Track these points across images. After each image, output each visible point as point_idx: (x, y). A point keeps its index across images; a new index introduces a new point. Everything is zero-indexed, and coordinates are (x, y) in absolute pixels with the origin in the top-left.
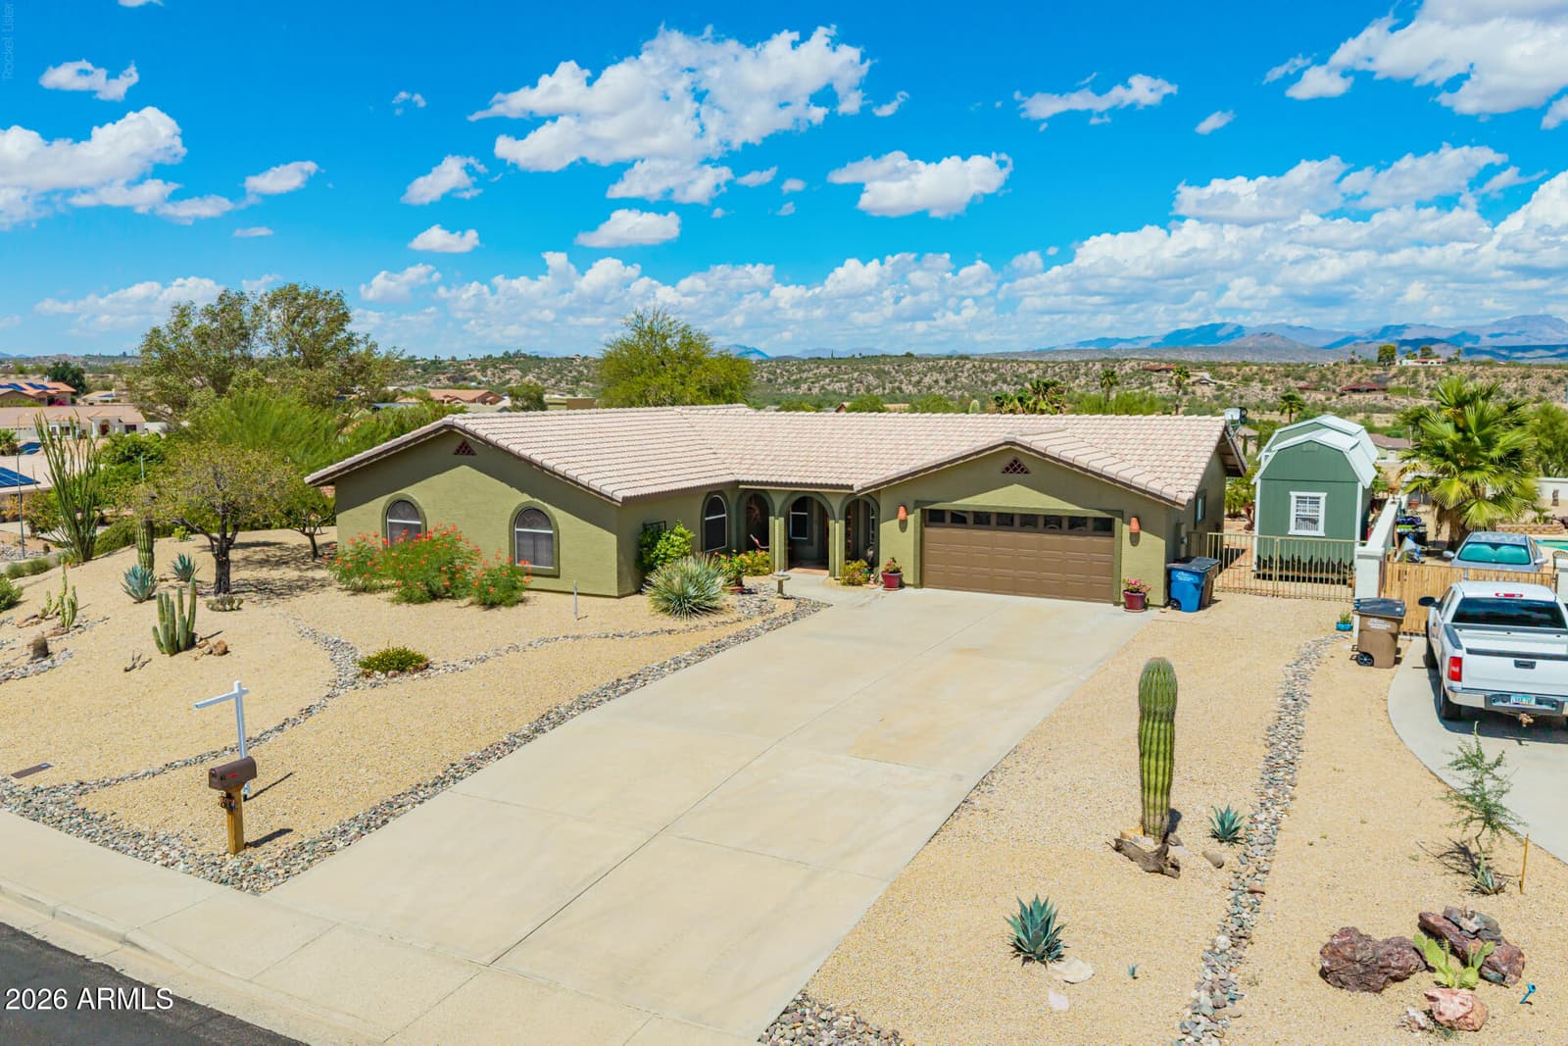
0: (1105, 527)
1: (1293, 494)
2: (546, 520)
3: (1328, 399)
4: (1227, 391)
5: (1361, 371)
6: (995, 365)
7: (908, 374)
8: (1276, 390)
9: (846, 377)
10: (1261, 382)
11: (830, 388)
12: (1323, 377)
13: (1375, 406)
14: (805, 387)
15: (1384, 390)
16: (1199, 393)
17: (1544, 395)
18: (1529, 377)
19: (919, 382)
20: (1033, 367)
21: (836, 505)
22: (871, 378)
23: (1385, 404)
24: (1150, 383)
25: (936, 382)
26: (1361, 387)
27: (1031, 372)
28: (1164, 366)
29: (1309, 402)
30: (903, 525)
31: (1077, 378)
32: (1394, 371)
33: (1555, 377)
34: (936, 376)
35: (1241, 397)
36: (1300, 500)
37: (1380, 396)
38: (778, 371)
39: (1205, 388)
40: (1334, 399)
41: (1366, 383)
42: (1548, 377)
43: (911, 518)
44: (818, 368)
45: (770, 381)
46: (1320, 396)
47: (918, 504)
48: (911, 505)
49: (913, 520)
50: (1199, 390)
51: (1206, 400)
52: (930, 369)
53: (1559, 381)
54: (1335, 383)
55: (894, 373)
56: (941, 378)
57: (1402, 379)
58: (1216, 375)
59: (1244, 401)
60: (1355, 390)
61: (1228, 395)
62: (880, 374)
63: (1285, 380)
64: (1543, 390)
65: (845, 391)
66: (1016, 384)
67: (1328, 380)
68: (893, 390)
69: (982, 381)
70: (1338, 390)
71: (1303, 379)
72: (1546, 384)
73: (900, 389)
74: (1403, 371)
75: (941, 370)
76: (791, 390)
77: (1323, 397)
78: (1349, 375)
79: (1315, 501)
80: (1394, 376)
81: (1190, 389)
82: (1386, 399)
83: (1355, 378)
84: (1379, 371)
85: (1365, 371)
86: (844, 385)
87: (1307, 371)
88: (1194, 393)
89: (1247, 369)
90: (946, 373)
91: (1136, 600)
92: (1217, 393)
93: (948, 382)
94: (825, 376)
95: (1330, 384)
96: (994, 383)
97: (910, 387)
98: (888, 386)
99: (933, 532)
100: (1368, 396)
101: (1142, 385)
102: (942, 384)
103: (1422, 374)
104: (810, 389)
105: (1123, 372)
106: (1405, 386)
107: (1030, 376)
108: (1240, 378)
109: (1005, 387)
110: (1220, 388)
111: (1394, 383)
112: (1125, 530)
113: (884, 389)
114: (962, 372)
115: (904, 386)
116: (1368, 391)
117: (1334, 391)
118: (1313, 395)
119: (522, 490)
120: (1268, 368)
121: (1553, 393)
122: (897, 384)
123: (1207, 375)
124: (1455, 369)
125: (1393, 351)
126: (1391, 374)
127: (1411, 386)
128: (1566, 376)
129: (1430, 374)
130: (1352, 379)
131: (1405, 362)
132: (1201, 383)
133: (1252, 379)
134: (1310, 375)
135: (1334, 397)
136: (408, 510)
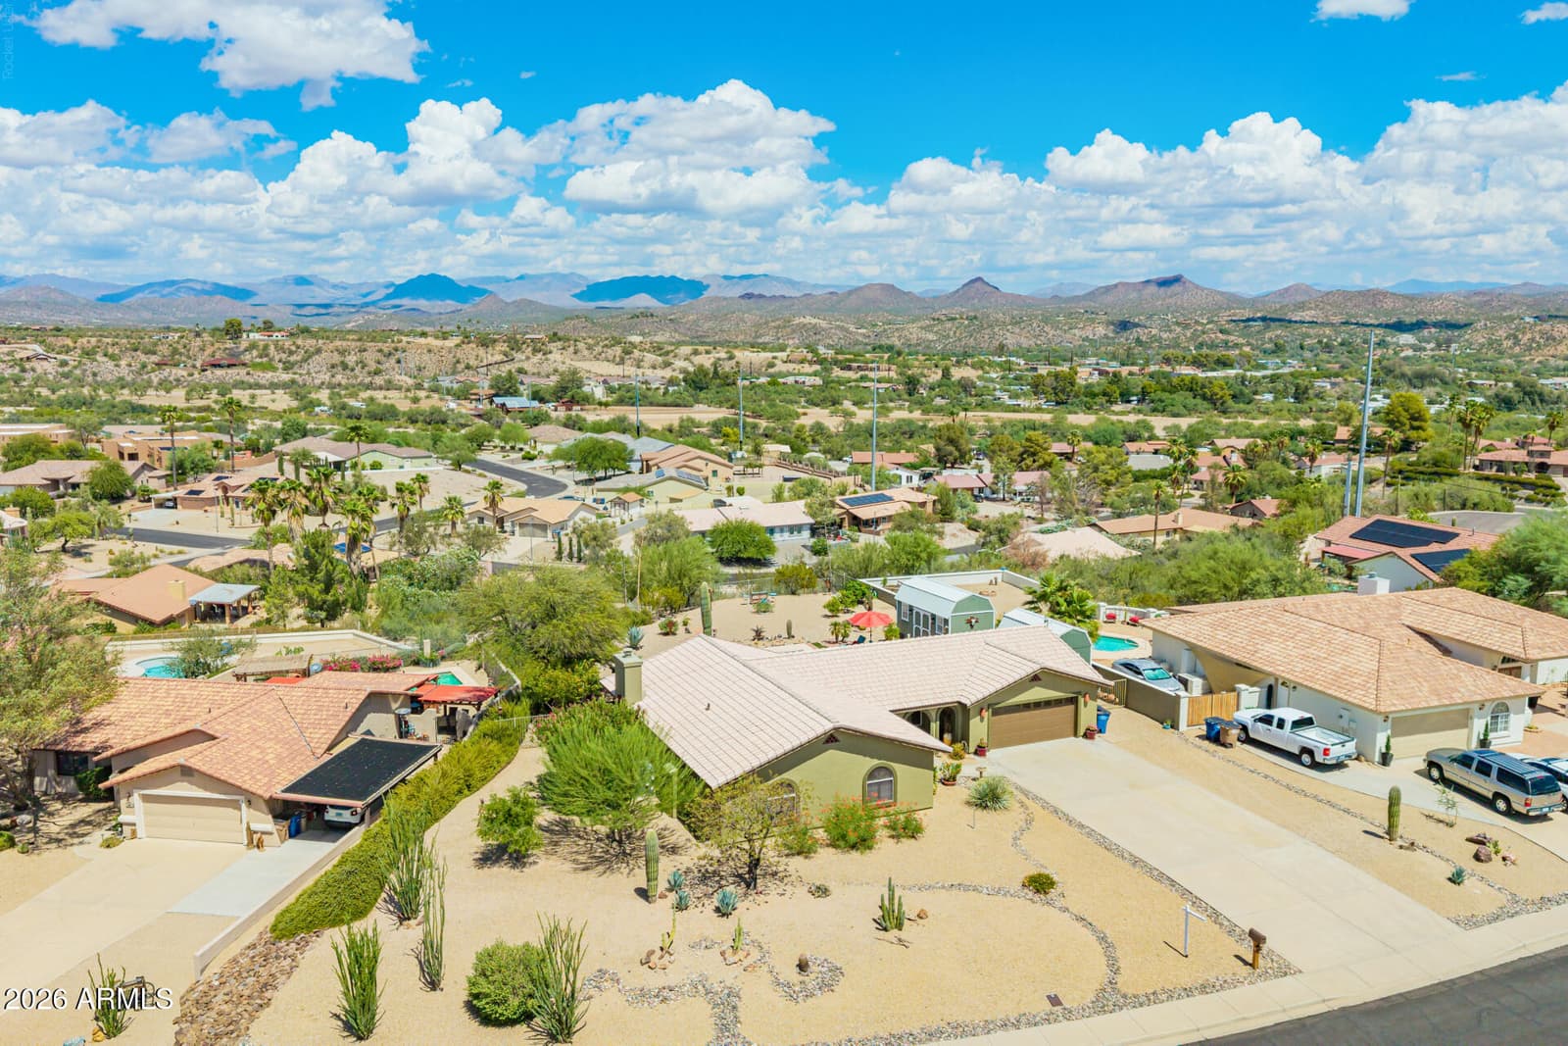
0: (1073, 701)
2: (890, 772)
3: (191, 375)
4: (74, 367)
5: (212, 344)
8: (129, 365)
10: (105, 355)
12: (175, 352)
15: (244, 364)
16: (39, 370)
17: (381, 367)
18: (365, 350)
21: (933, 715)
23: (252, 380)
26: (222, 362)
29: (171, 378)
30: (982, 720)
32: (244, 345)
33: (386, 350)
37: (243, 371)
39: (45, 363)
40: (196, 375)
41: (224, 358)
42: (380, 351)
46: (180, 372)
47: (991, 707)
48: (987, 709)
49: (988, 715)
50: (40, 367)
51: (51, 377)
53: (390, 354)
54: (190, 358)
57: (255, 353)
58: (50, 348)
59: (99, 379)
60: (215, 366)
61: (78, 372)
63: (134, 354)
64: (379, 363)
67: (181, 354)
70: (198, 364)
71: (154, 353)
72: (379, 356)
74: (253, 346)
77: (185, 373)
78: (202, 349)
80: (246, 350)
81: (28, 366)
82: (248, 374)
84: (229, 344)
85: (217, 345)
87: (156, 345)
88: (33, 370)
89: (85, 340)
92: (60, 370)
95: (183, 358)
99: (995, 719)
100: (230, 371)
103: (272, 347)
106: (258, 360)
108: (79, 351)
110: (64, 364)
111: (248, 358)
112: (1081, 700)
116: (229, 366)
117: (194, 366)
118: (174, 371)
119: (872, 757)
120: (109, 340)
123: (39, 349)
124: (299, 342)
125: (240, 324)
126: (242, 348)
127: (265, 360)
128: (396, 350)
129: (280, 349)
130: (206, 353)
131: (251, 335)
132: (37, 357)
133: (95, 353)
134: (161, 348)
135: (196, 373)
136: (786, 788)
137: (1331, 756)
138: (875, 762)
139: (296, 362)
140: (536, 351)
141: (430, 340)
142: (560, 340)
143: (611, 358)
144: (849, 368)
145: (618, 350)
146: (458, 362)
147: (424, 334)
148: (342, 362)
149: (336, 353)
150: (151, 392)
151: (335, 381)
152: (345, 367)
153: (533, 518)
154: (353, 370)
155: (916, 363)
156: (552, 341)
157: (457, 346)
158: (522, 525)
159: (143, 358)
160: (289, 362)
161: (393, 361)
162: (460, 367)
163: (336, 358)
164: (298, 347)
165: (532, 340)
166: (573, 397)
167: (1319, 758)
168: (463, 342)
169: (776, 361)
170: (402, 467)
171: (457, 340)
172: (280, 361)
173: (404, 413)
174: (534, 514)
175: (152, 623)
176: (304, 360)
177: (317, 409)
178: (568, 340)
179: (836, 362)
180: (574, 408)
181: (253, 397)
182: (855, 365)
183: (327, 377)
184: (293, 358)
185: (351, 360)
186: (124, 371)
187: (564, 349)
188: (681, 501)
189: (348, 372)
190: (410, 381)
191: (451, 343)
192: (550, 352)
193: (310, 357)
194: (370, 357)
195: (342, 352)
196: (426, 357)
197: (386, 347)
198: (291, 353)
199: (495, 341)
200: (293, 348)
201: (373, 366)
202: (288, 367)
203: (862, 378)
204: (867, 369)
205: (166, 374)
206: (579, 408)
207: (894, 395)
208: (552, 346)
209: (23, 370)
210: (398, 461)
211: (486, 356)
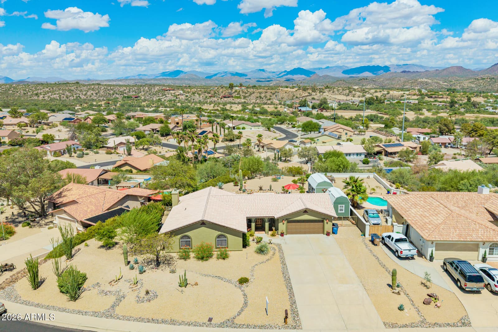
0: (323, 221)
1: (339, 205)
2: (225, 237)
4: (189, 97)
5: (225, 91)
6: (112, 88)
7: (81, 91)
8: (203, 97)
9: (57, 92)
10: (198, 94)
11: (52, 97)
12: (215, 93)
13: (231, 102)
14: (41, 96)
15: (232, 97)
16: (181, 98)
17: (271, 98)
18: (267, 92)
19: (86, 94)
20: (125, 88)
21: (267, 220)
22: (67, 93)
23: (233, 101)
24: (165, 95)
25: (92, 94)
26: (226, 96)
27: (125, 90)
28: (168, 88)
30: (283, 224)
31: (141, 92)
32: (234, 91)
33: (273, 92)
34: (92, 92)
35: (194, 99)
36: (340, 206)
37: (232, 99)
38: (27, 90)
40: (219, 100)
41: (227, 95)
44: (44, 88)
45: (25, 94)
46: (215, 99)
47: (286, 219)
48: (285, 220)
49: (285, 222)
50: (181, 97)
51: (183, 100)
52: (89, 89)
53: (274, 94)
54: (219, 95)
55: (75, 90)
56: (94, 92)
57: (236, 93)
58: (184, 92)
59: (194, 101)
60: (225, 97)
61: (190, 99)
62: (70, 91)
63: (205, 93)
64: (271, 96)
65: (58, 98)
66: (121, 95)
67: (217, 94)
68: (77, 97)
69: (109, 93)
70: (220, 97)
71: (210, 93)
72: (271, 94)
73: (79, 97)
74: (236, 91)
75: (93, 89)
76: (36, 98)
77: (216, 99)
78: (222, 92)
79: (343, 206)
80: (234, 93)
81: (178, 97)
82: (233, 100)
83: (224, 93)
84: (230, 91)
85: (226, 91)
86: (57, 96)
87: (210, 91)
88: (179, 98)
89: (193, 90)
90: (95, 91)
91: (328, 234)
92: (186, 98)
93: (96, 94)
94: (48, 92)
95: (217, 95)
96: (113, 94)
97: (83, 96)
98: (75, 96)
99: (289, 224)
100: (228, 99)
101: (163, 95)
102: (95, 95)
103: (241, 92)
104: (44, 97)
105: (155, 90)
106: (237, 95)
107: (125, 92)
108: (191, 93)
109: (117, 95)
110: (187, 96)
111: (234, 95)
112: (325, 222)
113: (73, 97)
114: (101, 90)
115: (80, 96)
116: (228, 97)
117: (219, 97)
119: (219, 231)
120: (199, 90)
121: (273, 97)
122: (78, 95)
123: (182, 92)
124: (249, 90)
125: (233, 85)
126: (233, 92)
127: (239, 95)
128: (276, 92)
129: (243, 92)
131: (236, 88)
132: (181, 94)
133: (195, 93)
136: (186, 237)
137: (403, 254)
138: (220, 233)
139: (247, 96)
140: (320, 92)
141: (289, 89)
142: (328, 88)
143: (345, 94)
144: (431, 97)
145: (347, 91)
146: (294, 96)
147: (287, 87)
148: (260, 96)
149: (258, 93)
150: (206, 105)
151: (256, 102)
152: (261, 97)
153: (271, 146)
154: (263, 99)
155: (459, 96)
156: (326, 88)
157: (296, 91)
158: (268, 148)
159: (207, 95)
161: (275, 96)
162: (294, 97)
163: (258, 95)
164: (248, 92)
165: (320, 88)
166: (324, 107)
167: (400, 254)
168: (298, 90)
169: (405, 95)
170: (251, 129)
171: (296, 89)
172: (243, 96)
173: (269, 112)
174: (271, 145)
175: (141, 171)
176: (249, 96)
177: (246, 111)
178: (331, 88)
179: (427, 95)
180: (324, 111)
181: (231, 107)
182: (434, 96)
183: (254, 101)
184: (247, 95)
185: (263, 95)
186: (201, 99)
187: (329, 91)
188: (326, 143)
189: (261, 99)
190: (278, 102)
191: (294, 90)
192: (325, 92)
193: (251, 95)
194: (268, 95)
195: (260, 93)
196: (284, 95)
197: (273, 91)
198: (246, 93)
199: (308, 89)
200: (247, 92)
201: (269, 97)
202: (245, 97)
203: (435, 101)
204: (438, 98)
205: (211, 99)
206: (325, 111)
207: (444, 107)
208: (326, 90)
209: (177, 98)
210: (250, 127)
211: (304, 94)
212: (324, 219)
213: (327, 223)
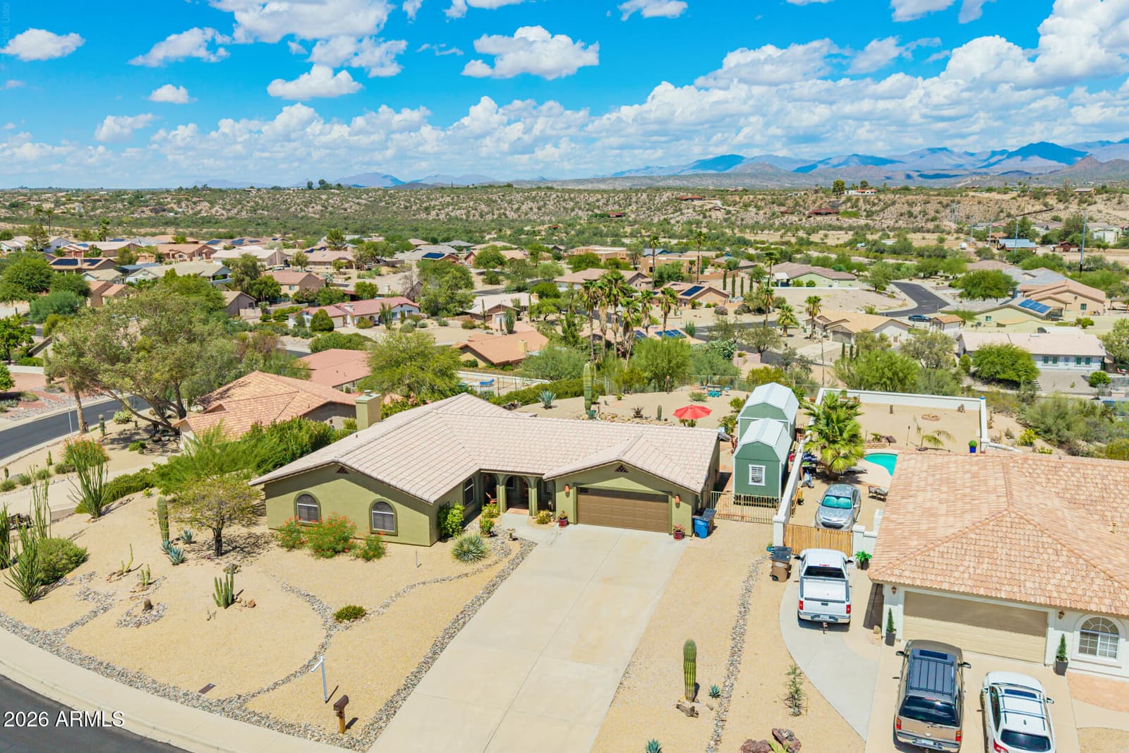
0: (664, 499)
1: (750, 466)
2: (391, 508)
3: (800, 220)
4: (733, 215)
5: (822, 199)
6: (572, 195)
7: (510, 202)
8: (765, 214)
9: (464, 205)
10: (755, 207)
11: (452, 214)
12: (797, 204)
13: (830, 226)
14: (433, 213)
15: (837, 213)
16: (714, 217)
17: (938, 215)
18: (928, 202)
19: (518, 209)
20: (600, 197)
21: (532, 483)
22: (483, 206)
23: (838, 223)
24: (680, 210)
25: (531, 209)
26: (822, 211)
27: (598, 201)
28: (690, 196)
29: (787, 223)
30: (568, 495)
31: (630, 205)
32: (843, 198)
33: (945, 203)
34: (531, 204)
35: (742, 220)
36: (754, 469)
37: (834, 218)
38: (412, 199)
39: (718, 213)
40: (804, 220)
41: (826, 209)
42: (940, 203)
43: (571, 491)
44: (442, 197)
45: (406, 207)
46: (795, 218)
47: (575, 484)
48: (571, 485)
49: (572, 491)
50: (714, 214)
51: (718, 221)
52: (527, 199)
53: (947, 205)
54: (805, 208)
55: (499, 201)
56: (534, 206)
57: (849, 204)
58: (725, 203)
59: (744, 222)
60: (817, 214)
61: (734, 218)
62: (490, 202)
63: (771, 206)
64: (937, 212)
65: (464, 217)
66: (588, 210)
67: (800, 206)
68: (500, 216)
69: (565, 208)
70: (807, 213)
71: (784, 205)
72: (939, 207)
73: (505, 214)
74: (849, 200)
75: (534, 199)
76: (423, 216)
77: (797, 219)
78: (814, 202)
80: (843, 203)
81: (708, 214)
82: (838, 219)
83: (818, 204)
84: (833, 199)
85: (825, 199)
86: (463, 212)
87: (786, 199)
88: (710, 217)
89: (747, 197)
90: (538, 202)
91: (679, 535)
92: (725, 216)
93: (539, 209)
94: (448, 204)
95: (801, 209)
96: (573, 210)
97: (512, 213)
98: (496, 212)
99: (582, 497)
100: (826, 218)
101: (675, 211)
102: (535, 210)
103: (861, 201)
104: (438, 215)
105: (662, 200)
106: (850, 210)
107: (597, 204)
108: (741, 204)
109: (580, 212)
110: (728, 212)
111: (842, 209)
112: (674, 501)
113: (493, 215)
114: (549, 201)
115: (507, 213)
116: (827, 214)
117: (804, 214)
118: (790, 217)
119: (374, 493)
120: (761, 197)
121: (943, 214)
122: (502, 211)
123: (719, 203)
124: (882, 197)
125: (843, 184)
126: (841, 201)
127: (855, 209)
128: (953, 202)
129: (866, 201)
130: (816, 205)
131: (850, 192)
132: (716, 209)
133: (750, 206)
134: (788, 202)
135: (804, 219)
136: (309, 499)
137: (805, 610)
138: (378, 497)
139: (876, 211)
140: (1081, 202)
141: (994, 195)
142: (1106, 192)
146: (1002, 212)
147: (990, 190)
148: (909, 212)
149: (906, 205)
150: (766, 232)
151: (897, 225)
152: (910, 214)
153: (843, 328)
154: (915, 218)
156: (1099, 192)
157: (1014, 198)
158: (834, 332)
159: (776, 208)
160: (871, 211)
161: (948, 211)
162: (1002, 215)
163: (906, 208)
164: (880, 200)
165: (1081, 193)
166: (1073, 240)
168: (1019, 196)
170: (830, 286)
171: (1014, 194)
172: (865, 211)
174: (843, 324)
176: (882, 210)
177: (859, 245)
178: (1116, 192)
180: (1072, 249)
181: (826, 236)
183: (891, 223)
184: (874, 209)
185: (916, 210)
186: (761, 218)
187: (1108, 200)
189: (912, 219)
190: (954, 226)
191: (1007, 197)
192: (1095, 203)
193: (887, 208)
194: (931, 209)
195: (911, 204)
196: (975, 208)
197: (945, 200)
198: (874, 204)
199: (1046, 194)
200: (876, 201)
201: (932, 214)
202: (869, 215)
205: (785, 219)
206: (1076, 249)
208: (1098, 198)
209: (705, 217)
210: (828, 282)
211: (1030, 207)
212: (671, 493)
213: (678, 505)
